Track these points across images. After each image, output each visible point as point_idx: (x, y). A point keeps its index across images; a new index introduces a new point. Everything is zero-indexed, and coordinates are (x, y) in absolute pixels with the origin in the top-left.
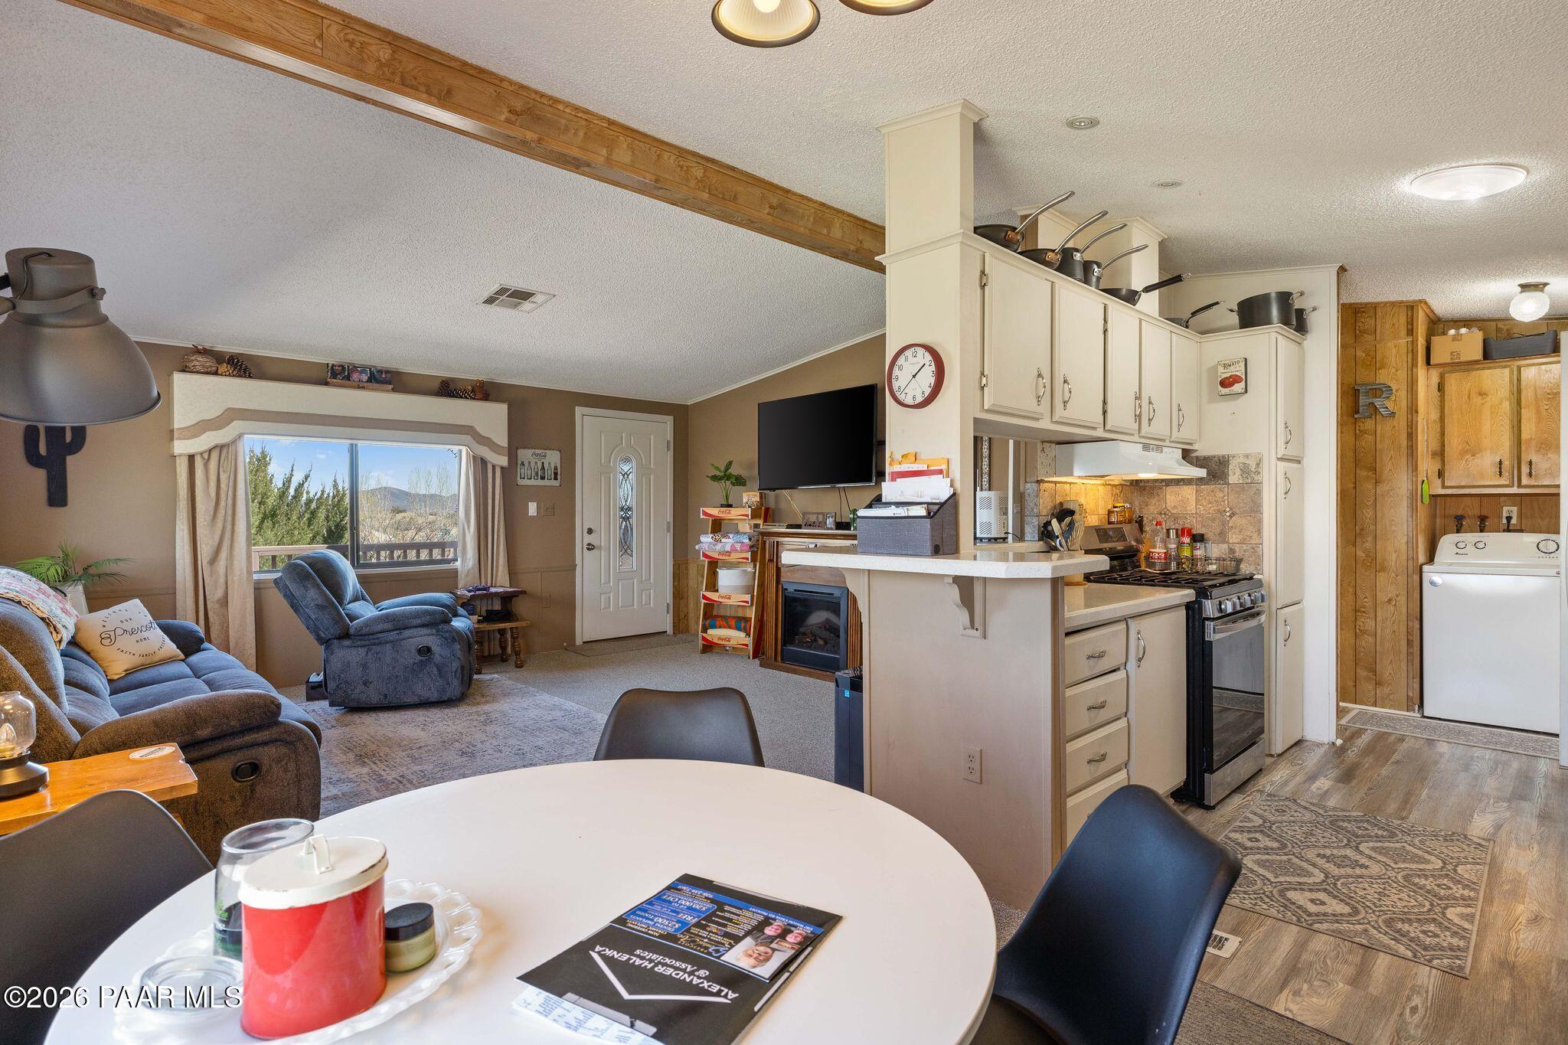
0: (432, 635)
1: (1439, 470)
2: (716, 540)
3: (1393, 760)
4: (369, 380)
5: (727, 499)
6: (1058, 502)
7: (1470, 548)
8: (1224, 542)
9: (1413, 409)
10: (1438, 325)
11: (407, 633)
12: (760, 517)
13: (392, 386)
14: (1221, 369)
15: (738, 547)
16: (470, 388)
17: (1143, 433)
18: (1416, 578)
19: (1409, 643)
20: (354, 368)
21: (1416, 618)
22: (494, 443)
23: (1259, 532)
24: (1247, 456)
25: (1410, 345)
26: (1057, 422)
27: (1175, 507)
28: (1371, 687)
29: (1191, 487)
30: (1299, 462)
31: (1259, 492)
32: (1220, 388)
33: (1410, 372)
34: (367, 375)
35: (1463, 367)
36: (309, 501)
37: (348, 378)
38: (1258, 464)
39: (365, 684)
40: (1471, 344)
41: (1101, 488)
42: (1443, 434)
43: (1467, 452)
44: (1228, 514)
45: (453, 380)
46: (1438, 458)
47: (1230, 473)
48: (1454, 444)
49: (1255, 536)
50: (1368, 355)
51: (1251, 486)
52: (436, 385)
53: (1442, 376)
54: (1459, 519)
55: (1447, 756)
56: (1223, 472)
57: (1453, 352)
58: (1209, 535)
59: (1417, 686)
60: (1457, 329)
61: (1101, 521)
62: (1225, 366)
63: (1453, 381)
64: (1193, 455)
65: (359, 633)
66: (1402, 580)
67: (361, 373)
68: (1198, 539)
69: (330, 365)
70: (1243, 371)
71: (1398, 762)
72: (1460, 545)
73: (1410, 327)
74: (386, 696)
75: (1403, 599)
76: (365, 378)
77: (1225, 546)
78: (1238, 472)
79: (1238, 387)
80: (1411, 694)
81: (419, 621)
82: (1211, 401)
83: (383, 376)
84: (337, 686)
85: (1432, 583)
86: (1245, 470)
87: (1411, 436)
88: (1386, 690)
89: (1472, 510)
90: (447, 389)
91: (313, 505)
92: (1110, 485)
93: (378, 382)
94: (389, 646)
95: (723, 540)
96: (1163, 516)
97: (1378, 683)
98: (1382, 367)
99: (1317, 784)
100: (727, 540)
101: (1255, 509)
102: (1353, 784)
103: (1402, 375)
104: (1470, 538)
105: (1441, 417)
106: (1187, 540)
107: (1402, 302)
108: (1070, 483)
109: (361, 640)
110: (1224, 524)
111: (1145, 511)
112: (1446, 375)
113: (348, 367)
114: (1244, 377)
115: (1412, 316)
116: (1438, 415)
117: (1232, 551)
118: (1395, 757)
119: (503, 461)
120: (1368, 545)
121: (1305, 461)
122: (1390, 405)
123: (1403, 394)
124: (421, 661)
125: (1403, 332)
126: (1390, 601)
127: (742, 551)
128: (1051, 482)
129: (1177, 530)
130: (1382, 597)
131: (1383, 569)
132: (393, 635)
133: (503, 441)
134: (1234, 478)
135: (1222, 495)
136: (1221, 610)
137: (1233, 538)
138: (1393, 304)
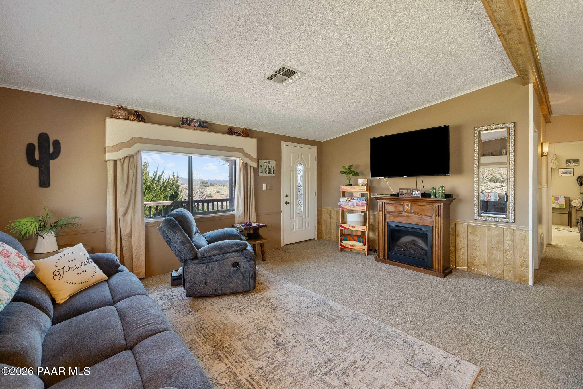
0: (240, 256)
2: (348, 201)
4: (199, 126)
11: (227, 256)
13: (208, 129)
15: (360, 204)
16: (241, 131)
20: (192, 120)
22: (251, 156)
34: (197, 123)
36: (164, 183)
37: (189, 124)
39: (205, 284)
45: (233, 127)
52: (226, 130)
65: (203, 257)
67: (195, 122)
69: (181, 118)
74: (216, 290)
76: (197, 125)
81: (233, 249)
83: (205, 124)
84: (191, 285)
90: (231, 131)
93: (202, 127)
94: (217, 263)
95: (352, 201)
100: (354, 201)
109: (203, 260)
113: (189, 120)
119: (255, 165)
124: (234, 270)
127: (362, 206)
132: (220, 257)
133: (255, 156)
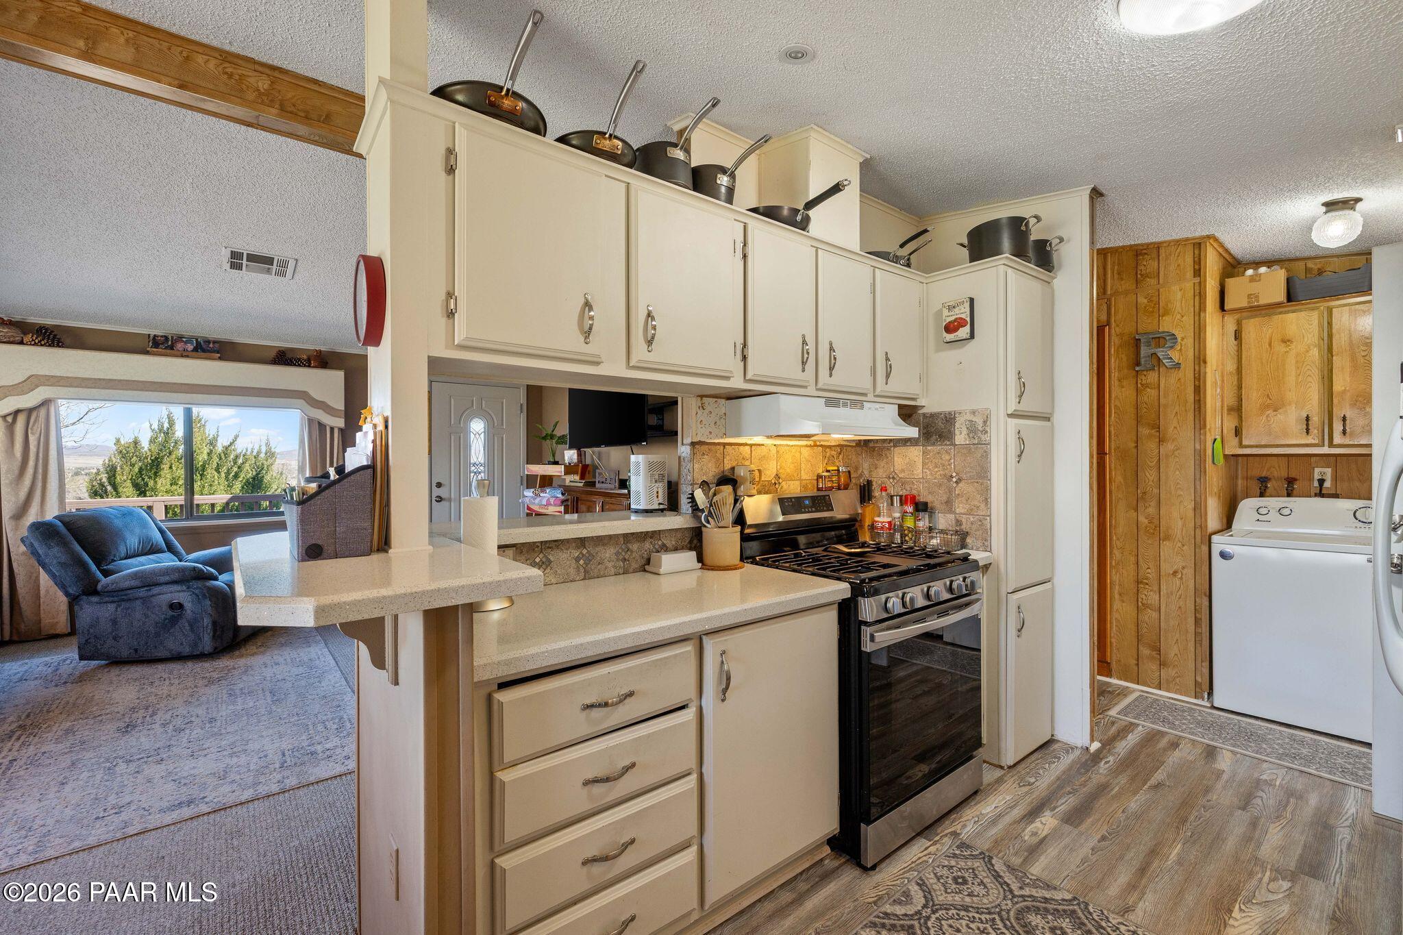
0: (183, 591)
1: (1236, 427)
2: (536, 495)
3: (1153, 781)
4: (195, 349)
5: (554, 456)
6: (728, 466)
7: (1274, 515)
8: (951, 511)
9: (1200, 359)
10: (1233, 266)
11: (156, 590)
12: (576, 473)
13: (219, 355)
14: (946, 312)
15: (552, 501)
16: (305, 357)
17: (820, 385)
18: (1205, 548)
19: (1197, 621)
20: (180, 338)
21: (1205, 595)
22: (333, 408)
23: (987, 501)
24: (974, 412)
25: (1197, 288)
26: (634, 368)
27: (903, 471)
28: (1155, 667)
29: (917, 448)
30: (1048, 419)
31: (986, 455)
32: (945, 334)
33: (1197, 318)
34: (192, 344)
35: (1263, 312)
37: (172, 348)
38: (985, 422)
39: (115, 639)
40: (1272, 285)
41: (806, 452)
42: (1240, 387)
43: (1268, 407)
44: (954, 480)
45: (292, 350)
46: (1235, 414)
47: (957, 432)
48: (1252, 398)
49: (983, 506)
50: (1150, 301)
51: (979, 445)
52: (273, 354)
53: (1239, 323)
54: (1264, 481)
55: (1225, 777)
56: (950, 431)
57: (1251, 295)
58: (937, 504)
59: (1206, 671)
60: (1256, 269)
61: (805, 487)
62: (951, 308)
63: (1252, 328)
64: (920, 412)
65: (106, 590)
66: (1188, 550)
67: (186, 343)
68: (921, 507)
69: (151, 336)
70: (968, 313)
71: (1157, 786)
72: (1261, 511)
73: (1197, 267)
74: (136, 650)
75: (1189, 572)
76: (190, 347)
77: (952, 516)
78: (965, 431)
79: (964, 332)
80: (1199, 679)
81: (167, 578)
82: (938, 350)
83: (211, 345)
84: (86, 641)
85: (1224, 555)
86: (972, 430)
87: (1199, 389)
88: (1172, 672)
89: (1278, 472)
90: (283, 358)
91: (240, 461)
92: (821, 446)
93: (204, 351)
94: (138, 602)
95: (542, 495)
96: (891, 480)
97: (1162, 664)
98: (1167, 313)
99: (1037, 824)
100: (545, 495)
101: (983, 474)
102: (1083, 827)
103: (1189, 321)
104: (1273, 503)
105: (1238, 368)
106: (910, 509)
107: (1187, 239)
108: (751, 445)
109: (108, 596)
110: (950, 491)
111: (874, 474)
112: (1244, 321)
113: (172, 337)
114: (968, 319)
115: (1200, 255)
116: (1235, 367)
117: (959, 522)
118: (1159, 776)
119: (340, 423)
120: (1151, 510)
121: (1056, 418)
122: (1175, 355)
123: (1189, 342)
124: (173, 616)
125: (1190, 273)
126: (1175, 573)
127: (555, 505)
128: (719, 444)
129: (901, 496)
130: (1166, 568)
131: (1168, 538)
132: (142, 593)
133: (340, 405)
134: (961, 437)
135: (947, 457)
136: (886, 609)
137: (960, 508)
138: (1178, 243)
